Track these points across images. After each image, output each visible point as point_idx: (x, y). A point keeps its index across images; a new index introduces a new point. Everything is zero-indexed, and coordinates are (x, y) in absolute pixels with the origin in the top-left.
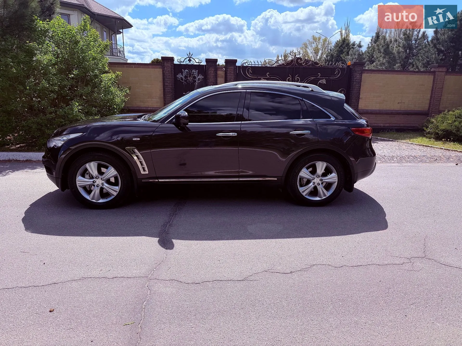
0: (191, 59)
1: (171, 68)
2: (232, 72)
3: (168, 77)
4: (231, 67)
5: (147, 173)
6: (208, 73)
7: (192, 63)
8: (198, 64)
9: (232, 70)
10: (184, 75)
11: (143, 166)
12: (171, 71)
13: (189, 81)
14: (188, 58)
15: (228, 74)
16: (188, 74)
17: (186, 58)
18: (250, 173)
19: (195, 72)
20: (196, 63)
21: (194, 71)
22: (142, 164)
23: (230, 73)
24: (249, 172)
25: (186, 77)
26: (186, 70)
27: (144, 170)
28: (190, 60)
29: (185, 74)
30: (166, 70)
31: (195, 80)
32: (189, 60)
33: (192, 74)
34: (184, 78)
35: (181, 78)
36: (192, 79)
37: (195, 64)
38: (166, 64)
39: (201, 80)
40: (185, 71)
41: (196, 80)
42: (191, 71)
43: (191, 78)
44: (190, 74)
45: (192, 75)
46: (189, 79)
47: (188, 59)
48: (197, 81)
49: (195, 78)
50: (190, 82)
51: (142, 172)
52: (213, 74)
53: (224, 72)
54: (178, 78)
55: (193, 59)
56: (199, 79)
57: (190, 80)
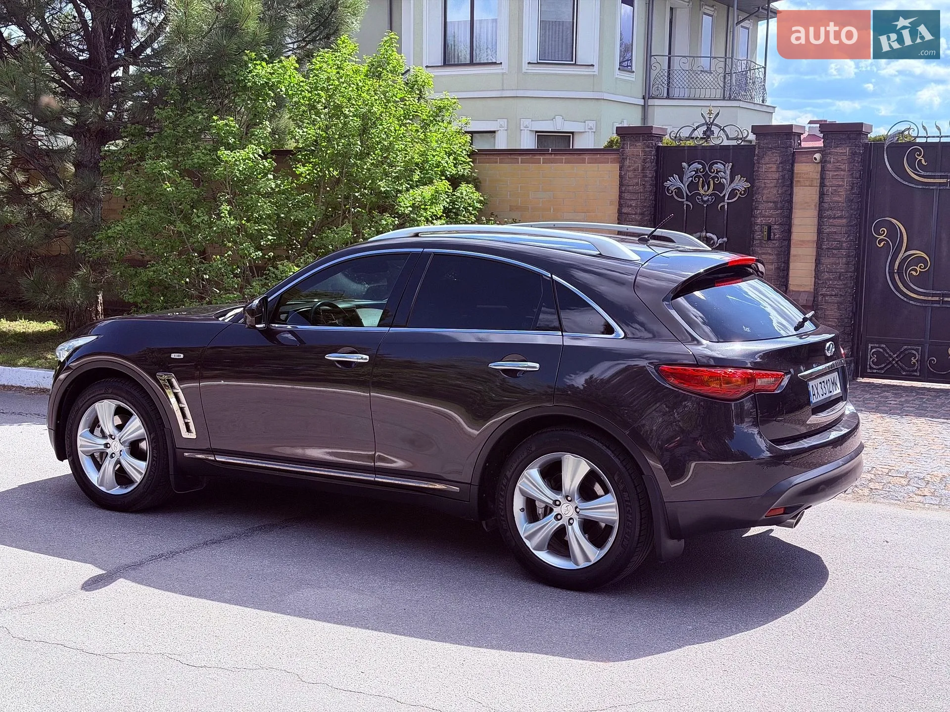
0: (713, 128)
1: (644, 161)
2: (845, 167)
3: (631, 188)
4: (839, 150)
5: (193, 436)
6: (758, 171)
7: (714, 142)
8: (734, 143)
9: (845, 158)
10: (687, 179)
11: (186, 421)
12: (643, 169)
13: (702, 198)
14: (703, 125)
15: (830, 174)
16: (699, 177)
17: (697, 127)
18: (399, 464)
19: (723, 169)
20: (728, 138)
21: (719, 166)
22: (184, 416)
23: (838, 169)
24: (395, 462)
25: (692, 186)
26: (696, 165)
27: (188, 430)
28: (708, 133)
29: (692, 177)
30: (629, 167)
31: (722, 195)
32: (705, 133)
33: (713, 175)
34: (685, 189)
35: (678, 189)
36: (710, 192)
37: (726, 143)
38: (629, 150)
39: (741, 193)
40: (689, 166)
41: (725, 195)
42: (710, 168)
43: (708, 190)
44: (706, 176)
45: (713, 178)
46: (702, 192)
47: (705, 128)
48: (726, 198)
49: (720, 187)
50: (704, 202)
51: (185, 434)
52: (776, 176)
53: (820, 165)
54: (668, 190)
55: (720, 127)
56: (734, 190)
57: (706, 196)
